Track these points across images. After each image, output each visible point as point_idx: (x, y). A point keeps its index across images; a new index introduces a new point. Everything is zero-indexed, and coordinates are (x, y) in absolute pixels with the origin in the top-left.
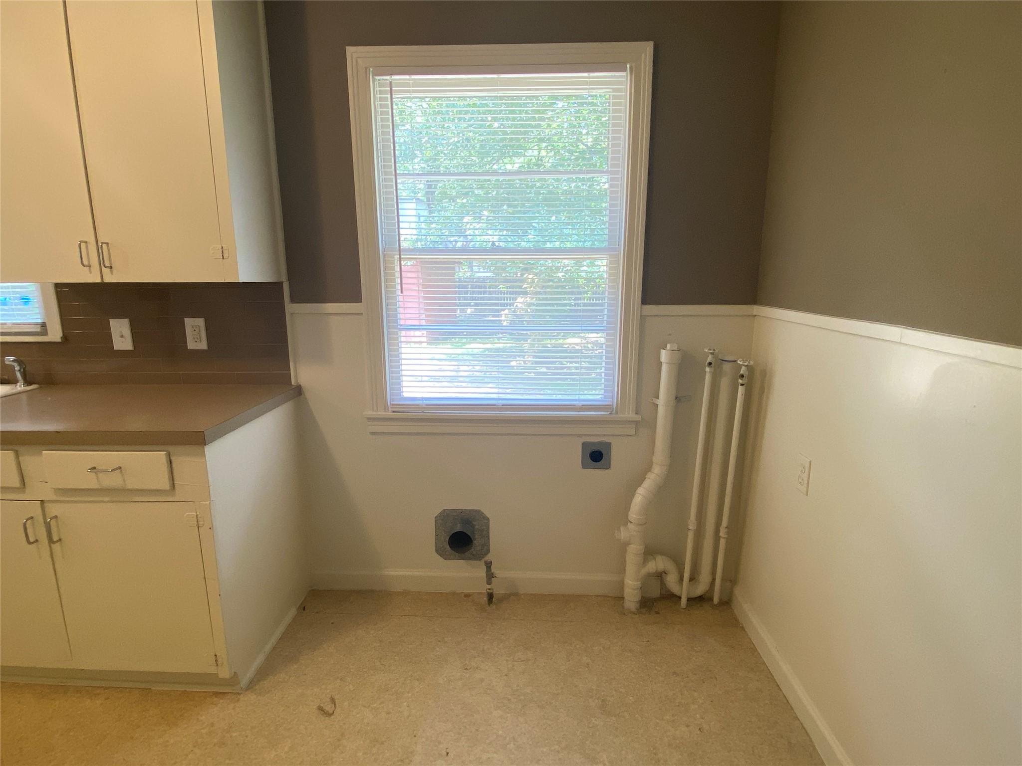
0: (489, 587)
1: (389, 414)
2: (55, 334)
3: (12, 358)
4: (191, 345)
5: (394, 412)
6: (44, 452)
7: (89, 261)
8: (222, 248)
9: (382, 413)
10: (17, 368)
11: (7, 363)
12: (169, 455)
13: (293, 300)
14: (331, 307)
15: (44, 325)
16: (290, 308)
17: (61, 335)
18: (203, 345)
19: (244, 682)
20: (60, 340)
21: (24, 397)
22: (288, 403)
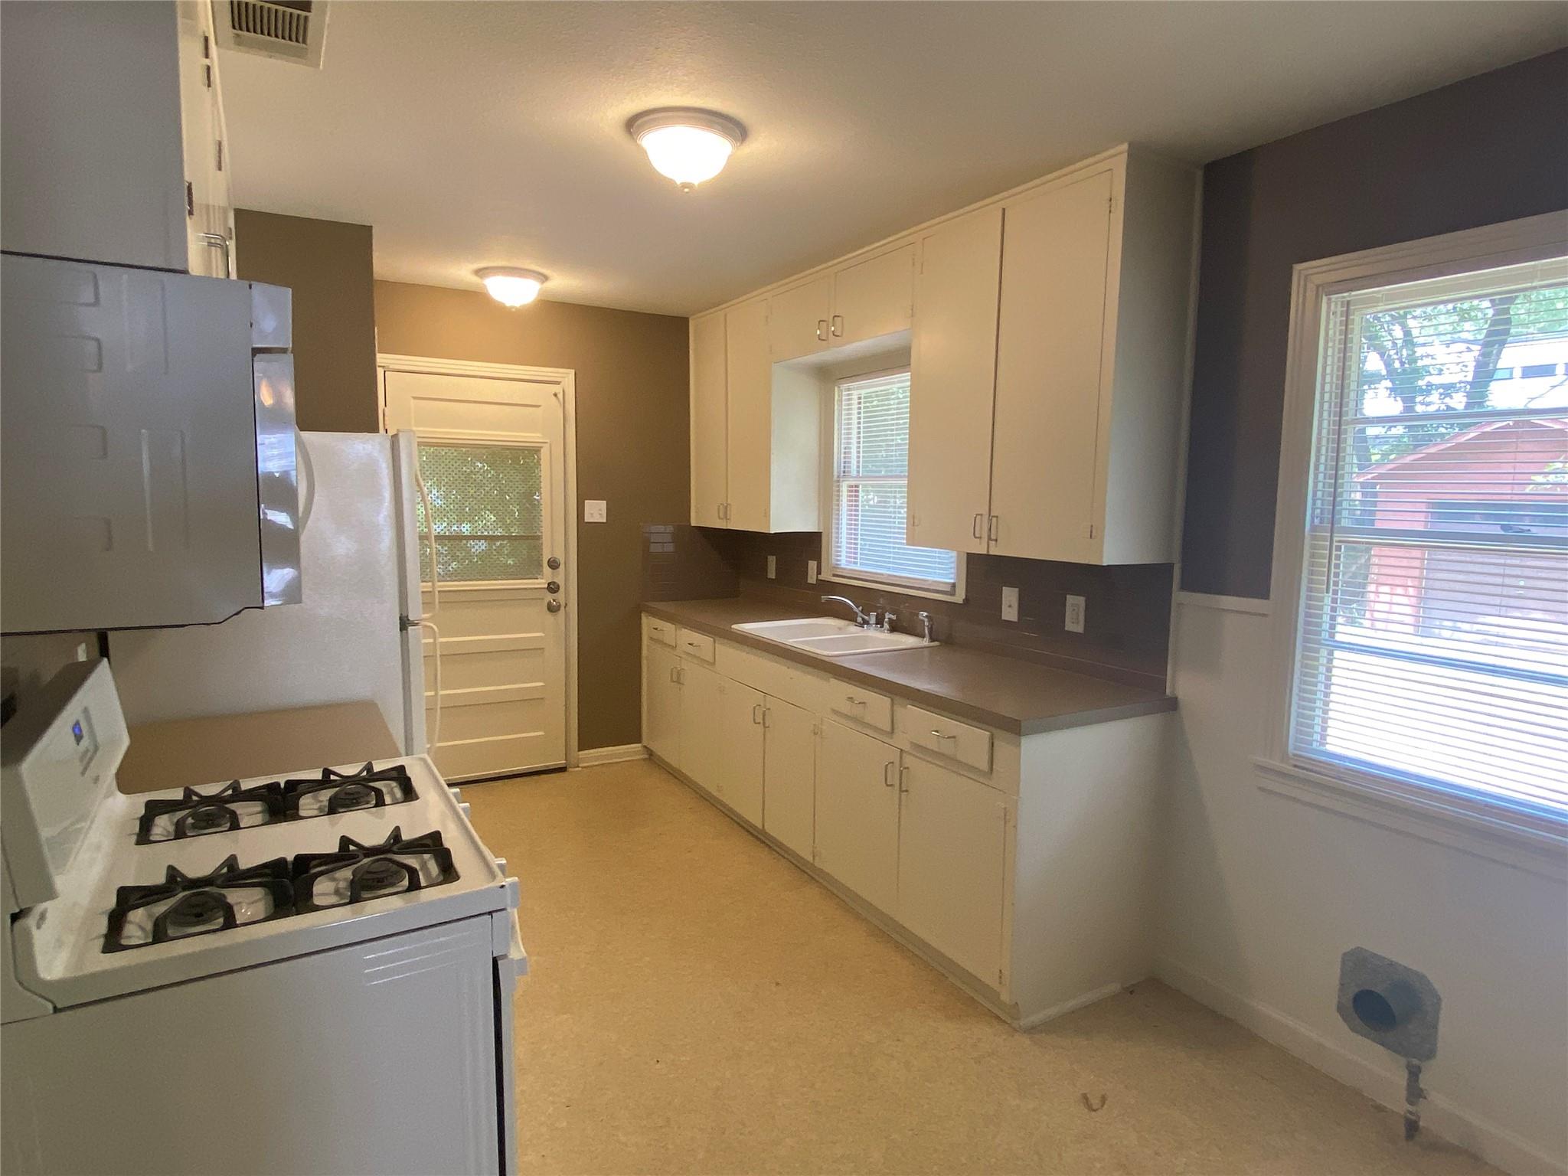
0: (1410, 1108)
1: (1288, 768)
2: (959, 597)
3: (925, 614)
4: (1070, 626)
5: (1295, 766)
6: (909, 706)
7: (981, 533)
8: (1092, 526)
9: (1275, 763)
10: (927, 624)
11: (920, 617)
12: (992, 738)
13: (1185, 586)
14: (1229, 602)
15: (954, 585)
16: (1179, 596)
17: (964, 597)
18: (1079, 628)
19: (1025, 1022)
20: (961, 602)
21: (926, 652)
22: (1159, 715)
